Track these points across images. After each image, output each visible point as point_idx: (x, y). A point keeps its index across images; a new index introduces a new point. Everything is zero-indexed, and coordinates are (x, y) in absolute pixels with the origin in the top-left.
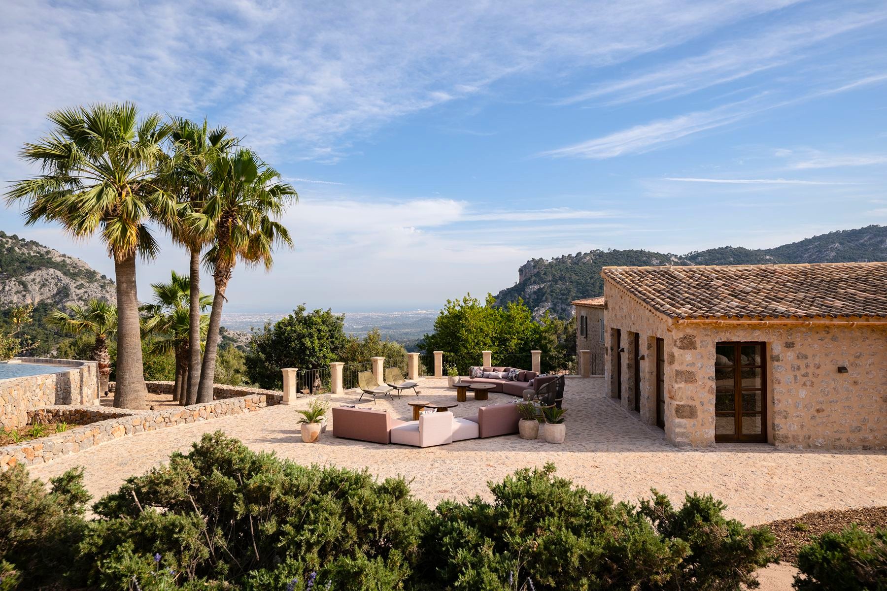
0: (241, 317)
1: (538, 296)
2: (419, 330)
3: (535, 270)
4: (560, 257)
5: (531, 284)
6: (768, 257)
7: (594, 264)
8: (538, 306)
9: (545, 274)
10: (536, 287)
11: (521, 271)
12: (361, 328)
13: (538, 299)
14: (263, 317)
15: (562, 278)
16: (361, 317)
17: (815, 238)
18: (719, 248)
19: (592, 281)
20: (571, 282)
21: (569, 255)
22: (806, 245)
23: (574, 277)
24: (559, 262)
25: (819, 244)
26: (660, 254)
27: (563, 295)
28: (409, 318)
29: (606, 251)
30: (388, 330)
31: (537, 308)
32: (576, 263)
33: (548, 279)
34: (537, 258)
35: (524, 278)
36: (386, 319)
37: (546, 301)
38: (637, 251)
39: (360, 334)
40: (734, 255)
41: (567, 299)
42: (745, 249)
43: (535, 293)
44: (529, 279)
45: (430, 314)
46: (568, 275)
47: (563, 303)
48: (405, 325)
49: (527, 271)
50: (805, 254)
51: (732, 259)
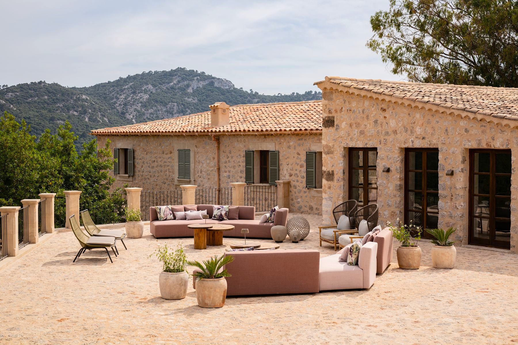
6: (84, 97)
17: (129, 77)
18: (32, 83)
25: (134, 85)
40: (49, 92)
42: (60, 86)
50: (121, 95)
51: (46, 97)
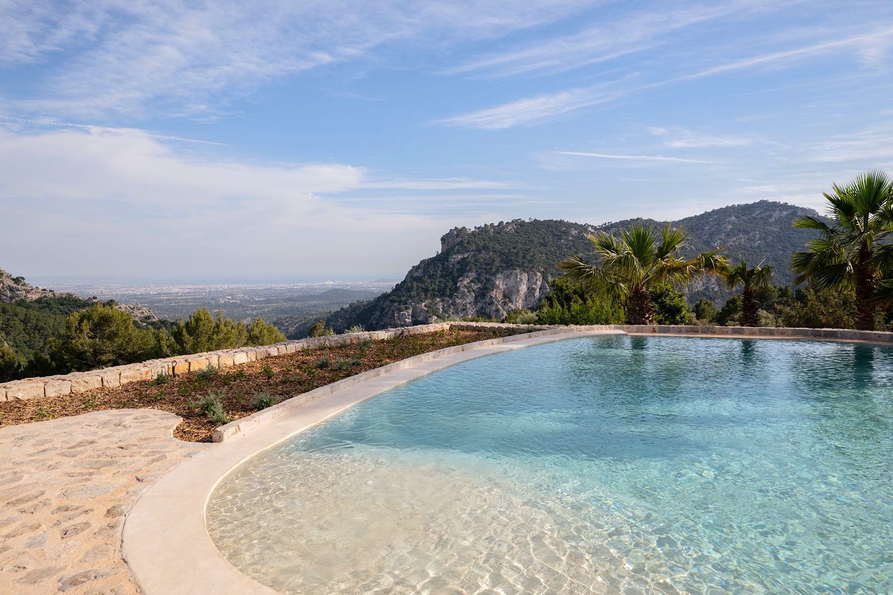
0: (122, 289)
1: (462, 266)
2: (328, 302)
3: (458, 239)
4: (483, 226)
5: (455, 254)
7: (516, 233)
8: (462, 276)
9: (468, 243)
10: (460, 257)
11: (443, 239)
12: (264, 301)
13: (461, 269)
14: (149, 289)
15: (485, 248)
16: (262, 288)
19: (516, 250)
20: (495, 251)
21: (492, 224)
22: (706, 218)
23: (497, 247)
24: (482, 231)
26: (578, 225)
27: (487, 264)
28: (316, 290)
29: (527, 221)
30: (293, 302)
31: (461, 279)
32: (498, 233)
33: (471, 249)
34: (460, 227)
35: (447, 248)
36: (291, 290)
37: (470, 270)
38: (556, 222)
39: (263, 307)
41: (491, 269)
43: (458, 262)
44: (452, 248)
45: (338, 285)
46: (491, 245)
47: (487, 273)
48: (312, 297)
49: (450, 240)
